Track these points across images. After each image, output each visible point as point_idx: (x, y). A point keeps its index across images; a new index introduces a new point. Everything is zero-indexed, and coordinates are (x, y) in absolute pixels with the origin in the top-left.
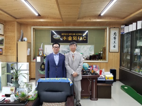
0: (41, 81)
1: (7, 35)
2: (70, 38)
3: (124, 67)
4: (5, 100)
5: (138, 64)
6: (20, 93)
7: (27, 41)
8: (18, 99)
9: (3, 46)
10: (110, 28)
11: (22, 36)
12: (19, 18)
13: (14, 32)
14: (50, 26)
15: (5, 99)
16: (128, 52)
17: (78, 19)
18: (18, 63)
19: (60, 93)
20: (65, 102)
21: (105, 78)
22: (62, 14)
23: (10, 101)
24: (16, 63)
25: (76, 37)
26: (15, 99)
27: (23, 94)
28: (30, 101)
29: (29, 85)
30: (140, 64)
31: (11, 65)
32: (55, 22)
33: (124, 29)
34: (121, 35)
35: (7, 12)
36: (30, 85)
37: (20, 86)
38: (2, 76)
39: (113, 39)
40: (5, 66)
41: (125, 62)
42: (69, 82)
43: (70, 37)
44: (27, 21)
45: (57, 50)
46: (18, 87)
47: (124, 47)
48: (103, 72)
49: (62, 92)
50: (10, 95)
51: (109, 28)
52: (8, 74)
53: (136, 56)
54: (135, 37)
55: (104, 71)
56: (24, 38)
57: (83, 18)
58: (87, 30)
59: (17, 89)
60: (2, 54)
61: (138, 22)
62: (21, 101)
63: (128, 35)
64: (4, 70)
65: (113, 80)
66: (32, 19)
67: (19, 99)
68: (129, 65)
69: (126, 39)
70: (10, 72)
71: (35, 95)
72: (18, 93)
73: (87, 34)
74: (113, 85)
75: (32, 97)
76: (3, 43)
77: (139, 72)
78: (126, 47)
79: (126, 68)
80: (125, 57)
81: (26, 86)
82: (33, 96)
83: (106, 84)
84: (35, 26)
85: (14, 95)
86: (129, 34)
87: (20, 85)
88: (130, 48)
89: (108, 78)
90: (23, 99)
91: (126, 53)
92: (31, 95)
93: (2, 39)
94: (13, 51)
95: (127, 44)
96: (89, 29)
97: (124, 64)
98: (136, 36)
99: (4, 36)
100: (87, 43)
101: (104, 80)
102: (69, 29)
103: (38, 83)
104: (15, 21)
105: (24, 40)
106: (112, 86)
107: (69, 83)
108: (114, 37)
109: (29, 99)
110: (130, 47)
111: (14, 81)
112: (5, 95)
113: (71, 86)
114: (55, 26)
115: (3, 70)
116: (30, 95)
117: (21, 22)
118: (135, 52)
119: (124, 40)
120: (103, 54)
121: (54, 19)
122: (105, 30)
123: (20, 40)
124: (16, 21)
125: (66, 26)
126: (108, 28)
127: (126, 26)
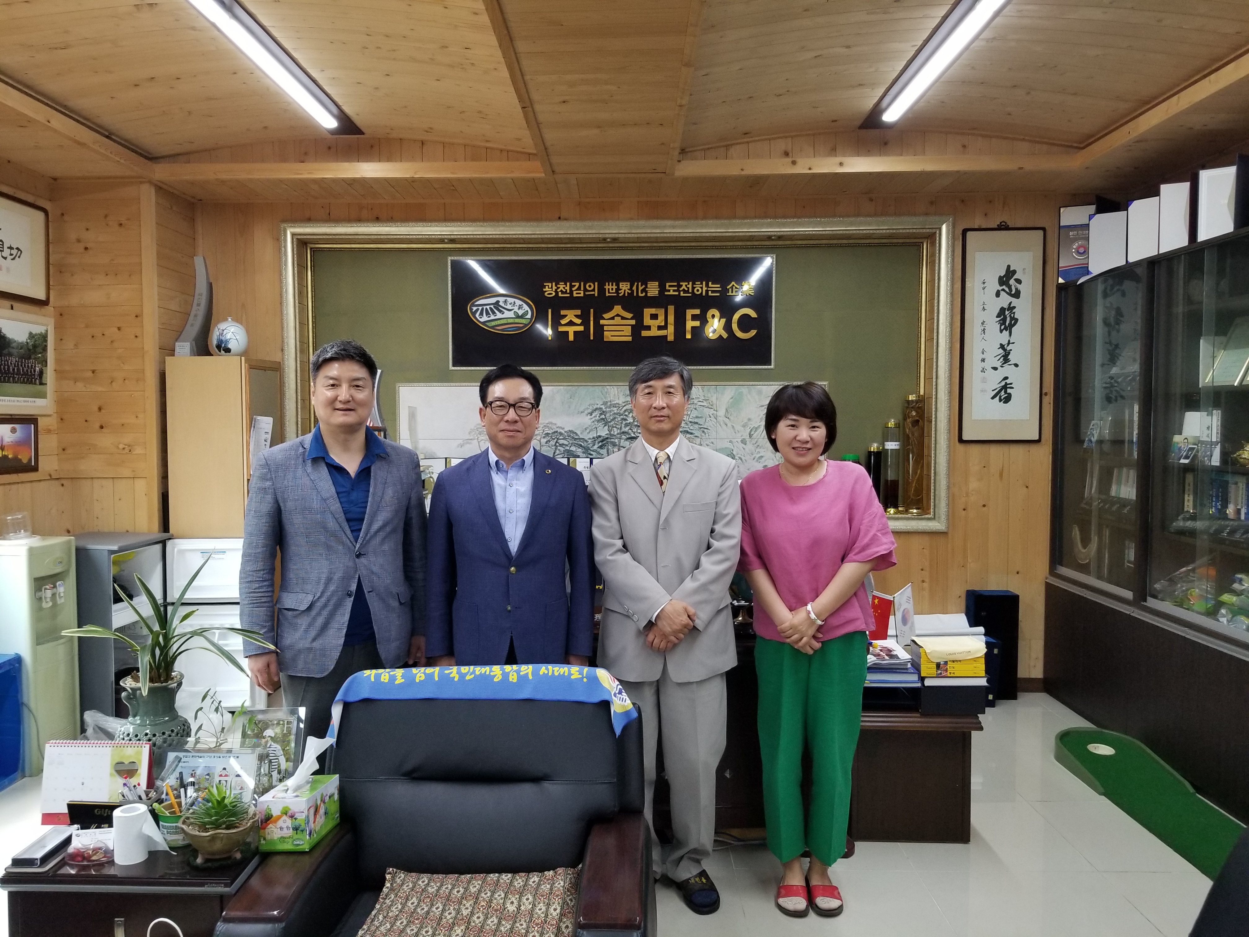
0: (365, 695)
1: (74, 300)
2: (618, 320)
3: (1084, 569)
4: (71, 849)
5: (1202, 543)
6: (190, 791)
7: (245, 353)
8: (178, 839)
9: (43, 396)
10: (965, 232)
11: (199, 312)
12: (178, 149)
13: (135, 271)
14: (447, 219)
15: (68, 841)
16: (1118, 443)
17: (683, 151)
18: (169, 544)
19: (526, 790)
20: (570, 871)
21: (916, 667)
22: (541, 118)
23: (112, 862)
24: (158, 547)
25: (671, 309)
26: (149, 839)
27: (221, 803)
28: (278, 859)
29: (266, 725)
30: (1222, 541)
31: (115, 563)
32: (482, 181)
33: (1088, 239)
34: (1060, 288)
35: (70, 104)
36: (278, 730)
37: (189, 735)
38: (35, 654)
39: (993, 325)
40: (58, 570)
41: (1094, 528)
42: (606, 697)
43: (618, 309)
44: (243, 176)
45: (519, 426)
46: (180, 746)
47: (1084, 395)
48: (899, 615)
49: (546, 785)
50: (113, 808)
51: (959, 232)
52: (92, 631)
53: (1190, 478)
54: (1180, 309)
55: (910, 606)
56: (222, 326)
57: (727, 147)
58: (768, 250)
59: (171, 756)
60: (35, 469)
61: (1205, 176)
62: (199, 860)
63: (1124, 294)
64: (55, 605)
65: (983, 682)
66: (283, 158)
67: (188, 846)
68: (1131, 554)
69: (1106, 322)
70: (105, 623)
71: (322, 811)
72: (179, 797)
73: (765, 284)
74: (981, 729)
75: (296, 829)
76: (41, 373)
77: (1212, 613)
78: (1109, 399)
79: (1100, 577)
80: (1092, 488)
81: (244, 735)
82: (301, 817)
83: (923, 715)
84: (309, 220)
85: (143, 808)
86: (1128, 285)
87: (194, 728)
88: (1136, 408)
89: (938, 666)
90: (218, 846)
91: (1106, 447)
92: (285, 812)
93: (31, 336)
94: (128, 438)
95: (1114, 370)
96: (780, 238)
97: (1086, 541)
98: (1189, 300)
99: (49, 309)
100: (767, 361)
101: (909, 680)
102: (604, 240)
103: (347, 706)
104: (139, 180)
105: (219, 347)
106: (975, 734)
107: (606, 705)
108: (1002, 310)
109: (272, 842)
110: (1137, 393)
111: (145, 693)
112: (66, 810)
113: (618, 731)
114: (484, 220)
115: (47, 605)
116: (275, 812)
117: (192, 183)
118: (1177, 438)
119: (1085, 332)
120: (902, 455)
121: (475, 158)
122: (919, 246)
123: (184, 348)
124: (150, 182)
125: (582, 219)
126: (944, 227)
127: (1099, 211)
